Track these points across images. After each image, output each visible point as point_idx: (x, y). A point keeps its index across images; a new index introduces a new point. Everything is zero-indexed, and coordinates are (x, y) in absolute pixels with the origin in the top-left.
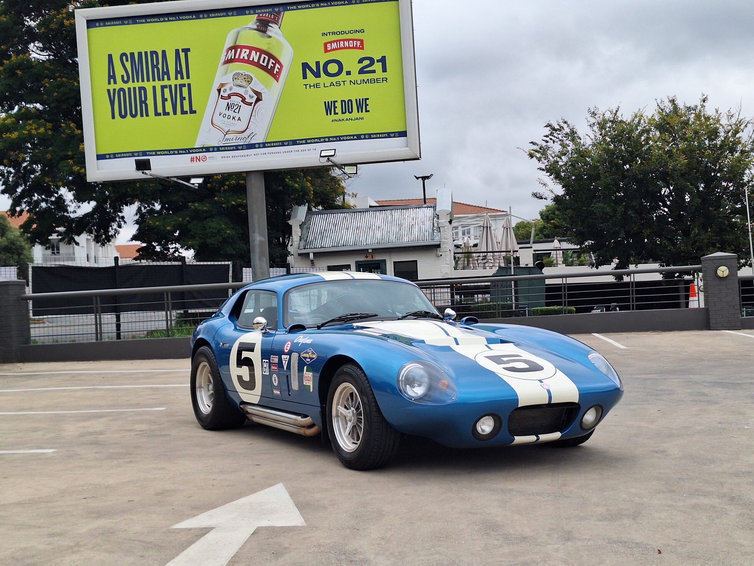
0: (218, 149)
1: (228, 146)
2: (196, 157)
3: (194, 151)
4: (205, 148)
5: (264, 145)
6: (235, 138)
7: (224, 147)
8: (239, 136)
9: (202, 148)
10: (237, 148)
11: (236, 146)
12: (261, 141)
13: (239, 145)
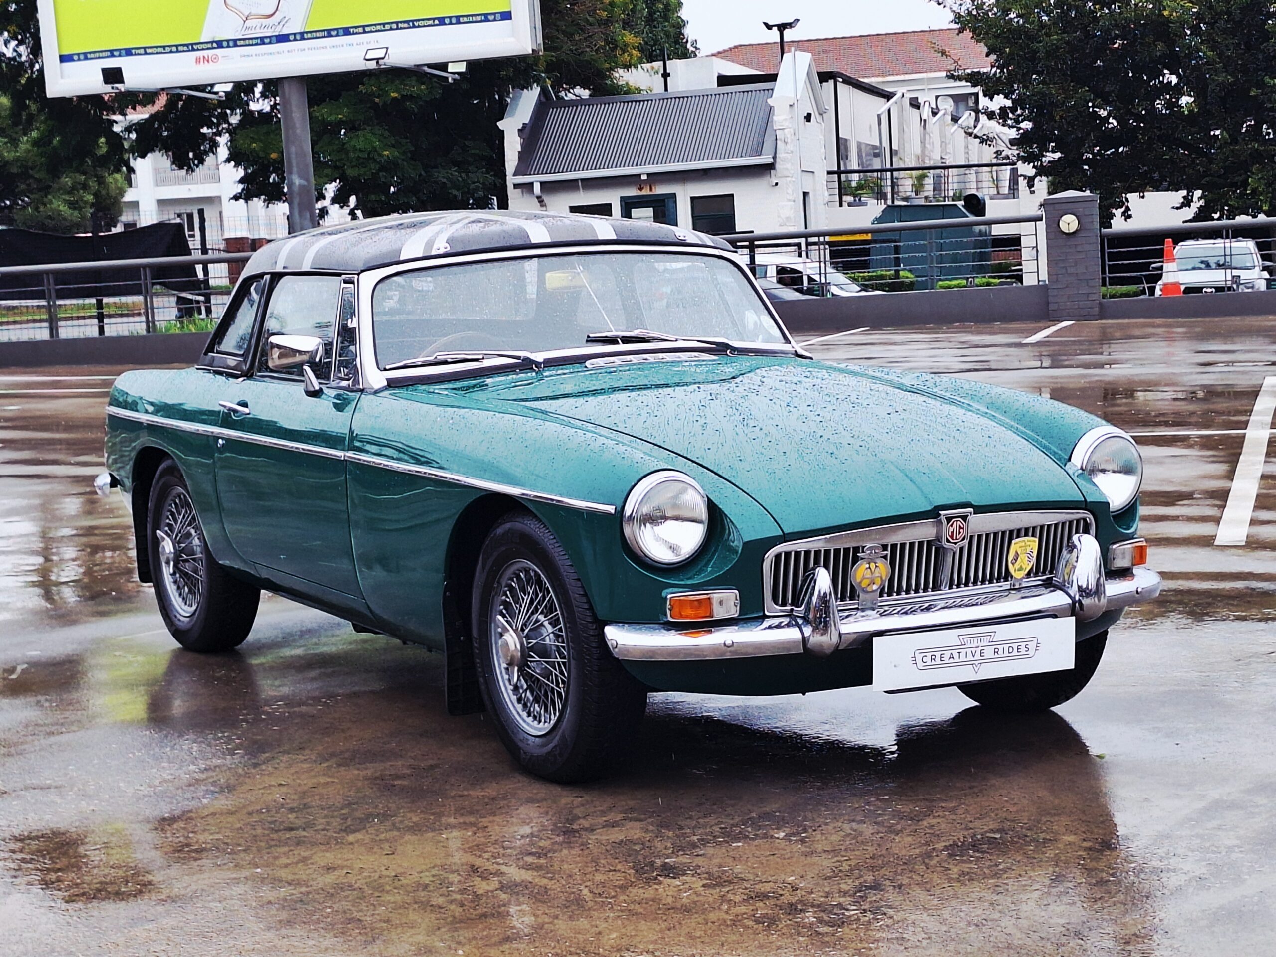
0: (235, 43)
1: (249, 39)
2: (204, 57)
3: (200, 47)
4: (217, 42)
5: (302, 36)
6: (259, 26)
7: (244, 40)
8: (265, 22)
9: (212, 42)
10: (262, 41)
11: (262, 39)
12: (297, 30)
13: (266, 37)
